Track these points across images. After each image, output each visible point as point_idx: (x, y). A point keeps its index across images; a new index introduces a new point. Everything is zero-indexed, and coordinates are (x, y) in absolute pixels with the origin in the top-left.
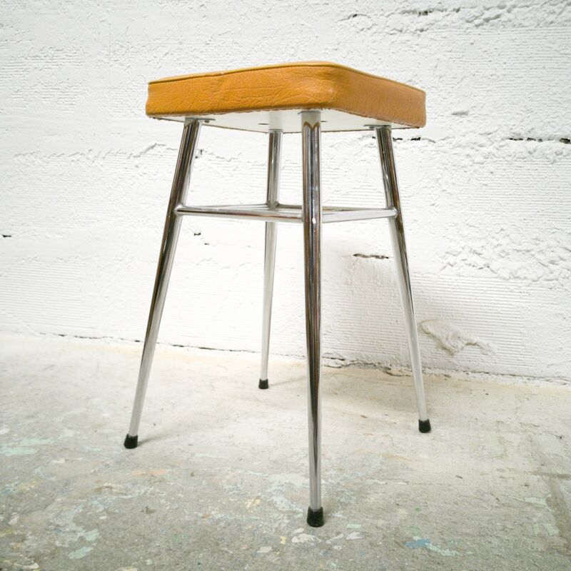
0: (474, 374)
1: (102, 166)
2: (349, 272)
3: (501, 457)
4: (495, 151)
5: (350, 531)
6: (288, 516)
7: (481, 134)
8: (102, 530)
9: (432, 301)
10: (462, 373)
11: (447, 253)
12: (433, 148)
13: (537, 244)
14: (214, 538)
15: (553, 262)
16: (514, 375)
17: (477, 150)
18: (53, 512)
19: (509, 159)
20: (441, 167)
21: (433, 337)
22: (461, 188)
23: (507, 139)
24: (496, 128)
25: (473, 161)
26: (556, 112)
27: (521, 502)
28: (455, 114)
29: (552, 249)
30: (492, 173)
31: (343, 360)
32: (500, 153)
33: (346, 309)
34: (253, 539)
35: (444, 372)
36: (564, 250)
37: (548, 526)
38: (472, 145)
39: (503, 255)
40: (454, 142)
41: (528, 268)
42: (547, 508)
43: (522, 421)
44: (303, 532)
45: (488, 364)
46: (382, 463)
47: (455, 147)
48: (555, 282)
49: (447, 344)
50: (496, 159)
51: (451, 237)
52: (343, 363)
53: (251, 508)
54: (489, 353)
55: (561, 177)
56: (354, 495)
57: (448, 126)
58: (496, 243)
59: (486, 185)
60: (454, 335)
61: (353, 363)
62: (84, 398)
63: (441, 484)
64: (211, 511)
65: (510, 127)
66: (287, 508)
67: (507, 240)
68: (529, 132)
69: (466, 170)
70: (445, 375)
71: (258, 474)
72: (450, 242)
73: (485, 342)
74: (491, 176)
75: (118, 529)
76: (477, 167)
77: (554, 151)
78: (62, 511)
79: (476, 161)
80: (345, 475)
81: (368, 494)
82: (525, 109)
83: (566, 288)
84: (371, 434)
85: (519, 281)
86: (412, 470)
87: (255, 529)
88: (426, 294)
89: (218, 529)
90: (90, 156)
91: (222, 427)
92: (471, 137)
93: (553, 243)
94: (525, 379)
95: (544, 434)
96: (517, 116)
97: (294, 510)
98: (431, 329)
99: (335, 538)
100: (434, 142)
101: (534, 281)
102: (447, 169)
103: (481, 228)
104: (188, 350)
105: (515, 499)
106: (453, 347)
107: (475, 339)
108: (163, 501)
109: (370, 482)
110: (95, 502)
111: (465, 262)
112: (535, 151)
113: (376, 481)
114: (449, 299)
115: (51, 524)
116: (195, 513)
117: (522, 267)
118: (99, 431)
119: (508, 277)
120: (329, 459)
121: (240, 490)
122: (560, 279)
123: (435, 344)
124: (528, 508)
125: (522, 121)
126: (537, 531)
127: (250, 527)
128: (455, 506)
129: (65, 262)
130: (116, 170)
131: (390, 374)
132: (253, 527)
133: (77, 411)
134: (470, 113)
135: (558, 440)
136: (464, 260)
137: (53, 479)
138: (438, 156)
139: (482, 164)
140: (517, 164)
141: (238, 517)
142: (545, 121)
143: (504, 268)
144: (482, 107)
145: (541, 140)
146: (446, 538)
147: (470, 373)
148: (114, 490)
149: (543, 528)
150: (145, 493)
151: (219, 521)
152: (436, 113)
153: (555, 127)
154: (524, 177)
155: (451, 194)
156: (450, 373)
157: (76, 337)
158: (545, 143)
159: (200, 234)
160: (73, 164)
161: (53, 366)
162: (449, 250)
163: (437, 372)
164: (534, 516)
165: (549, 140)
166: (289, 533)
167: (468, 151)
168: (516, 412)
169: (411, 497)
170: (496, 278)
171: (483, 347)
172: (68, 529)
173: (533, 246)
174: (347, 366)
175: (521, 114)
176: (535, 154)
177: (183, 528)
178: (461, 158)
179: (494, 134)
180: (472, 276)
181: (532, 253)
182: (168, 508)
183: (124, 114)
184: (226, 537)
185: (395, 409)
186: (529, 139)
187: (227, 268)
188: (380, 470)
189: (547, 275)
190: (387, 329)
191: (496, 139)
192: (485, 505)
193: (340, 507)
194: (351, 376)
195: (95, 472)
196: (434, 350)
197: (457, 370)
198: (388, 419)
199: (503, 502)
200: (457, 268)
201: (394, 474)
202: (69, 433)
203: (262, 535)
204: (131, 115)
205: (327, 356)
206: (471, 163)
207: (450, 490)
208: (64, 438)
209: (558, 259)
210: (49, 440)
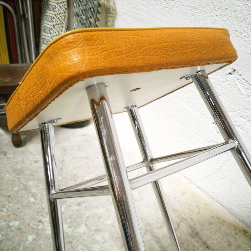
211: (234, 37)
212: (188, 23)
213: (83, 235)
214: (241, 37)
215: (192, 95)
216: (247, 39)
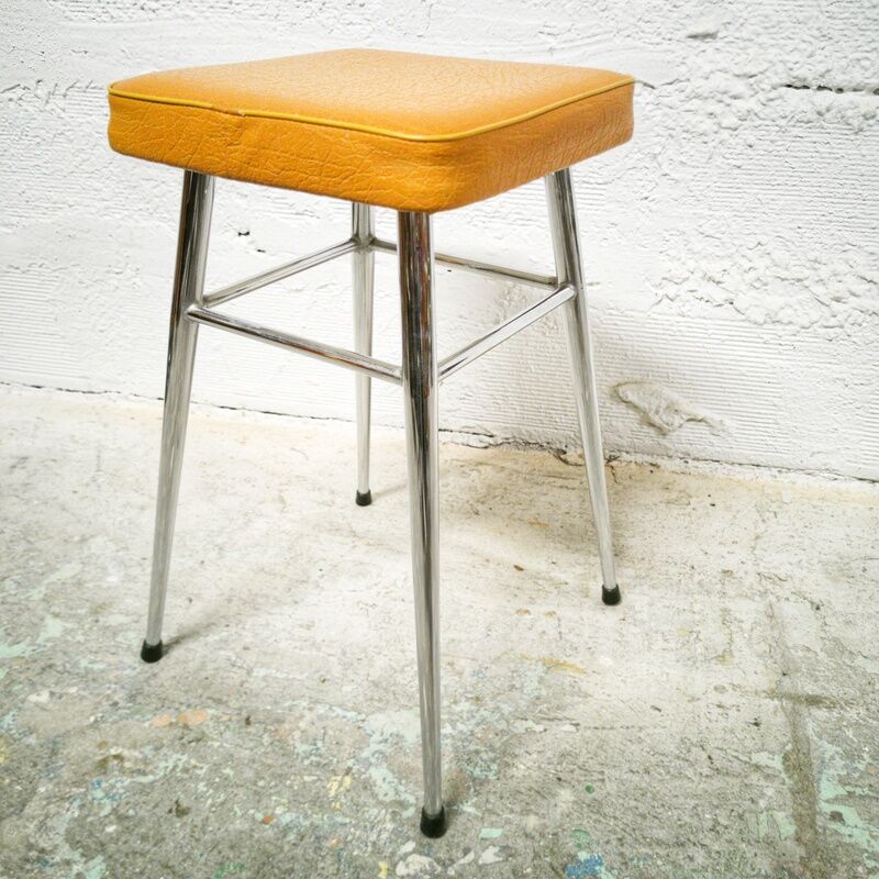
0: (696, 463)
1: (64, 110)
2: (501, 305)
3: (721, 658)
4: (758, 108)
5: (485, 843)
6: (393, 812)
7: (738, 76)
8: (110, 857)
9: (636, 353)
10: (678, 461)
11: (664, 279)
12: (651, 98)
13: (815, 269)
14: (279, 868)
15: (838, 300)
16: (758, 466)
17: (728, 105)
18: (33, 818)
19: (783, 122)
20: (661, 133)
21: (636, 407)
22: (695, 171)
23: (782, 86)
24: (766, 65)
25: (719, 124)
26: (873, 41)
27: (746, 763)
28: (694, 37)
29: (839, 278)
30: (751, 146)
31: (491, 436)
32: (767, 111)
33: (497, 362)
34: (338, 870)
35: (649, 459)
36: (860, 281)
37: (780, 816)
38: (719, 97)
39: (757, 285)
40: (688, 91)
41: (797, 307)
42: (783, 775)
43: (761, 570)
44: (414, 851)
45: (718, 449)
46: (541, 681)
47: (689, 98)
48: (838, 330)
49: (656, 420)
50: (760, 122)
51: (672, 253)
52: (491, 441)
53: (336, 798)
54: (722, 434)
55: (869, 158)
56: (494, 761)
57: (680, 60)
58: (747, 265)
59: (739, 167)
60: (668, 407)
61: (506, 442)
62: (77, 538)
63: (628, 728)
64: (274, 808)
65: (790, 65)
66: (391, 796)
67: (767, 261)
68: (822, 76)
69: (706, 139)
70: (652, 464)
71: (349, 715)
72: (671, 261)
73: (718, 418)
74: (749, 151)
75: (135, 853)
76: (725, 134)
77: (863, 112)
78: (47, 816)
79: (723, 125)
80: (483, 712)
81: (516, 756)
82: (816, 33)
83: (854, 339)
84: (527, 611)
85: (779, 327)
86: (586, 695)
87: (341, 846)
88: (625, 342)
89: (286, 848)
90: (39, 92)
91: (296, 603)
92: (719, 81)
93: (843, 268)
94: (775, 471)
95: (792, 598)
96: (804, 46)
97: (402, 798)
98: (632, 397)
99: (462, 861)
100: (653, 87)
101: (803, 328)
102: (672, 137)
103: (723, 240)
104: (244, 414)
105: (737, 758)
106: (667, 424)
107: (701, 413)
108: (202, 787)
109: (520, 726)
110: (99, 794)
111: (694, 294)
112: (828, 110)
113: (530, 724)
114: (664, 351)
115: (30, 847)
116: (252, 812)
117: (786, 305)
118: (102, 619)
119: (762, 321)
120: (460, 674)
121: (320, 756)
122: (847, 325)
123: (638, 417)
124: (754, 778)
125: (810, 56)
126: (763, 830)
127: (334, 841)
128: (646, 777)
129: (23, 272)
130: (89, 118)
131: (565, 462)
132: (338, 842)
133: (67, 572)
134: (720, 35)
135: (812, 612)
136: (692, 291)
137: (32, 740)
138: (659, 112)
139: (736, 129)
140: (795, 131)
141: (316, 819)
142: (851, 57)
143: (756, 306)
144: (742, 25)
145: (840, 90)
146: (627, 851)
147: (690, 461)
148: (127, 765)
149: (773, 822)
150: (175, 767)
151: (286, 830)
152: (659, 34)
153: (867, 70)
154: (806, 155)
155: (677, 181)
156: (659, 461)
157: (61, 389)
158: (848, 96)
159: (248, 233)
160: (12, 105)
161: (25, 459)
162: (668, 276)
163: (639, 458)
164: (763, 795)
165: (855, 90)
166: (393, 854)
167: (713, 107)
168: (754, 548)
169: (580, 761)
170: (743, 321)
171: (712, 423)
172: (57, 859)
173: (807, 273)
174: (497, 445)
175: (810, 43)
176: (828, 116)
177: (232, 847)
178: (699, 118)
179: (759, 76)
180: (704, 318)
181: (806, 283)
182: (210, 801)
183: (92, 16)
184: (297, 866)
185: (568, 548)
186: (820, 88)
187: (297, 290)
188: (538, 698)
189: (827, 320)
190: (562, 393)
191: (763, 86)
192: (690, 772)
193: (472, 790)
194: (503, 468)
195: (96, 721)
196: (635, 426)
197: (670, 457)
198: (557, 574)
199: (718, 766)
200: (680, 304)
201: (558, 708)
202: (54, 628)
203: (353, 859)
204: (104, 17)
205: (466, 430)
206: (715, 128)
207: (640, 741)
208: (48, 640)
209: (848, 294)
210: (22, 646)
211: (203, 12)
212: (63, 8)
213: (69, 638)
214: (221, 8)
215: (154, 187)
216: (238, 8)
